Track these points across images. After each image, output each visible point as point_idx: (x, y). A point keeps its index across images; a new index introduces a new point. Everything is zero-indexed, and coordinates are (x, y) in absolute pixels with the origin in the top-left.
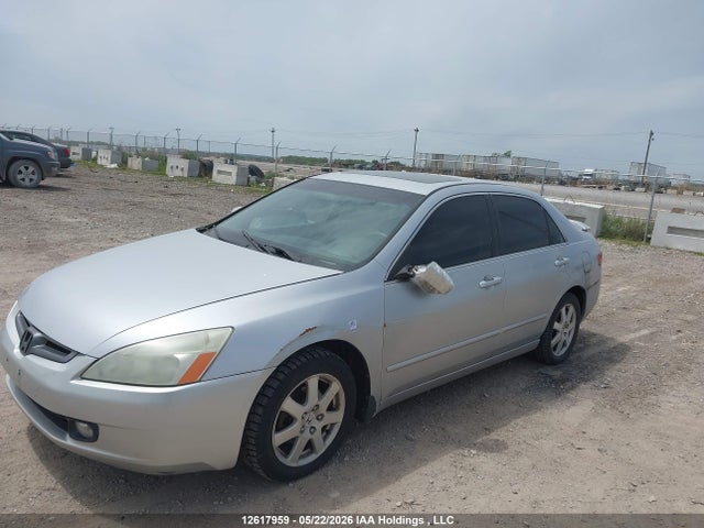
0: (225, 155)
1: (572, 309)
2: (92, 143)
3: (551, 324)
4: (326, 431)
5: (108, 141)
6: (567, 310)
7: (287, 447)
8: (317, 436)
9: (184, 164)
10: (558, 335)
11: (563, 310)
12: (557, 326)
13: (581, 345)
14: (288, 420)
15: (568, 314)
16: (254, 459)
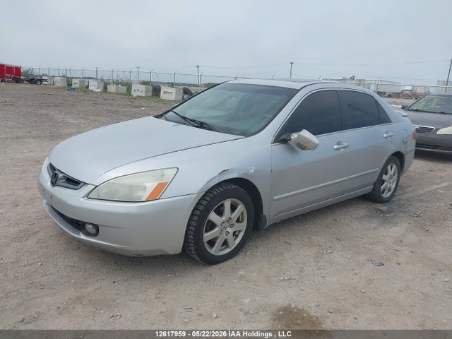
0: (168, 83)
1: (394, 167)
2: (85, 78)
3: (381, 175)
4: (235, 234)
5: (95, 77)
6: (392, 168)
7: (212, 243)
8: (230, 237)
9: (143, 87)
10: (386, 183)
11: (389, 167)
12: (384, 177)
13: (400, 192)
14: (212, 226)
15: (392, 170)
16: (193, 249)
